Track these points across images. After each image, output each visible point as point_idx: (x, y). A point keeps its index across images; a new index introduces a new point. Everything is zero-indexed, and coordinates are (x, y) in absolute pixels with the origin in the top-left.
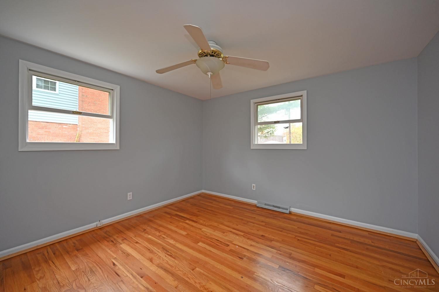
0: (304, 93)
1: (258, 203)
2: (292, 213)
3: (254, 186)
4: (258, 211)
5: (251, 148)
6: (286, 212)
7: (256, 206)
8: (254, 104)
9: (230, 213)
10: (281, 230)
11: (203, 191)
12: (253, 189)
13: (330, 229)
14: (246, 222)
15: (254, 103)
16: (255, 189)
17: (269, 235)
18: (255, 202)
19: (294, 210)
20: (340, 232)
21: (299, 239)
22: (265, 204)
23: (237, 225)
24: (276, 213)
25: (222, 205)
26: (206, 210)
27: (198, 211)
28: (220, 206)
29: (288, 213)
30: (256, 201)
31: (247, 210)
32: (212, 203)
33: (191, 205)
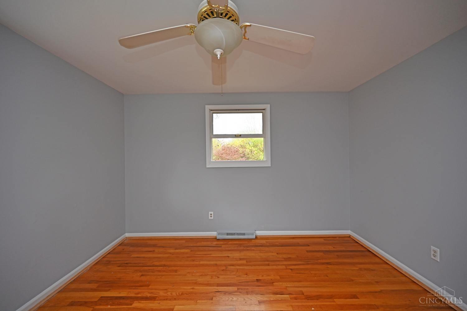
0: (268, 107)
1: (219, 234)
2: (258, 237)
3: (211, 214)
4: (223, 246)
5: (207, 167)
6: (252, 237)
7: (216, 238)
8: (210, 112)
9: (193, 261)
10: (267, 263)
11: (127, 235)
12: (210, 218)
13: (298, 245)
14: (224, 268)
15: (210, 109)
16: (212, 218)
17: (263, 276)
18: (214, 234)
19: (260, 233)
20: (309, 246)
21: (291, 267)
22: (228, 234)
23: (218, 277)
24: (244, 242)
25: (172, 251)
26: (154, 268)
27: (142, 275)
28: (170, 253)
29: (255, 238)
30: (216, 233)
31: (211, 248)
32: (154, 251)
33: (119, 266)
